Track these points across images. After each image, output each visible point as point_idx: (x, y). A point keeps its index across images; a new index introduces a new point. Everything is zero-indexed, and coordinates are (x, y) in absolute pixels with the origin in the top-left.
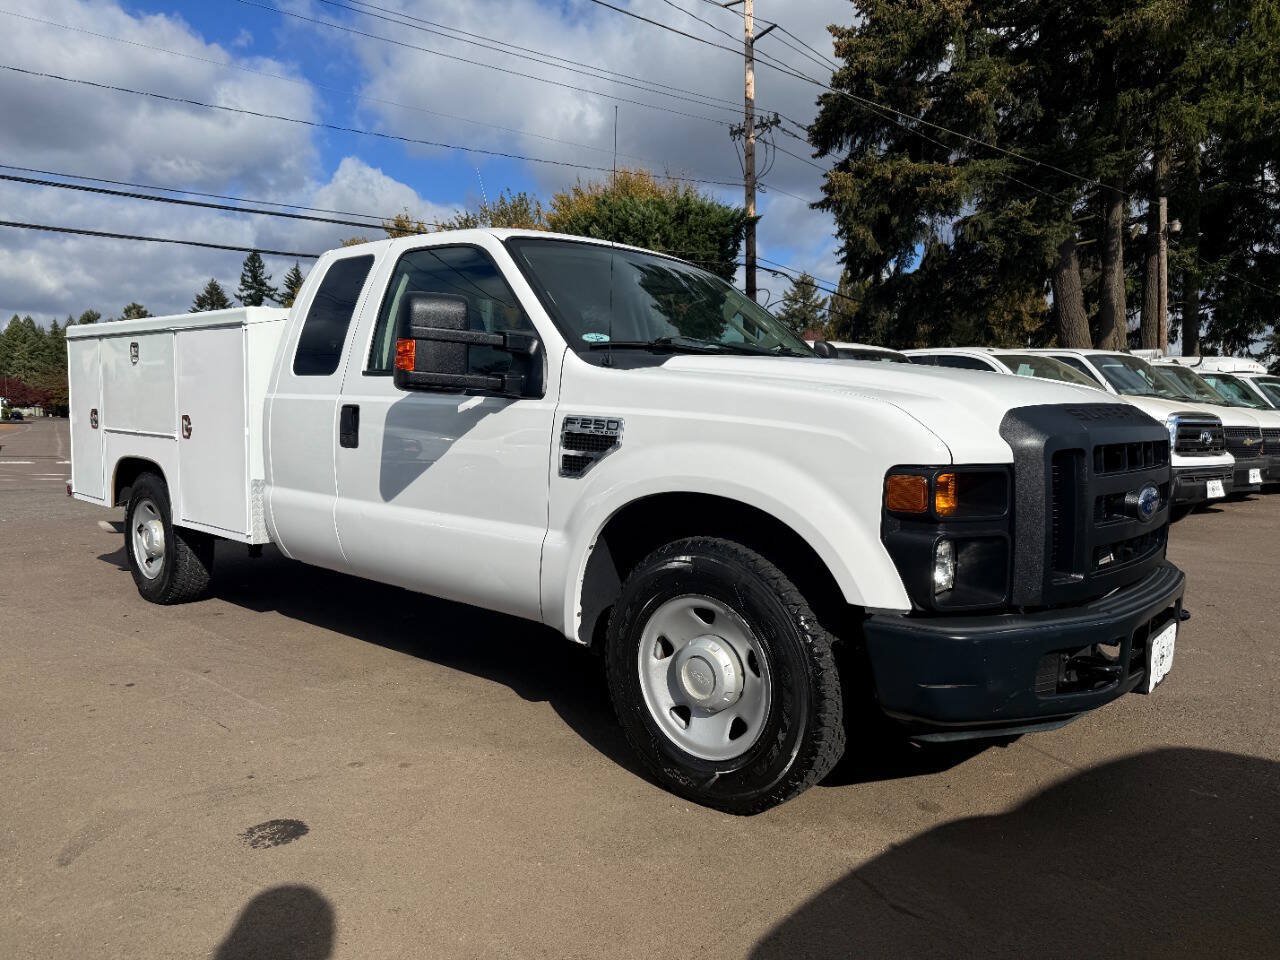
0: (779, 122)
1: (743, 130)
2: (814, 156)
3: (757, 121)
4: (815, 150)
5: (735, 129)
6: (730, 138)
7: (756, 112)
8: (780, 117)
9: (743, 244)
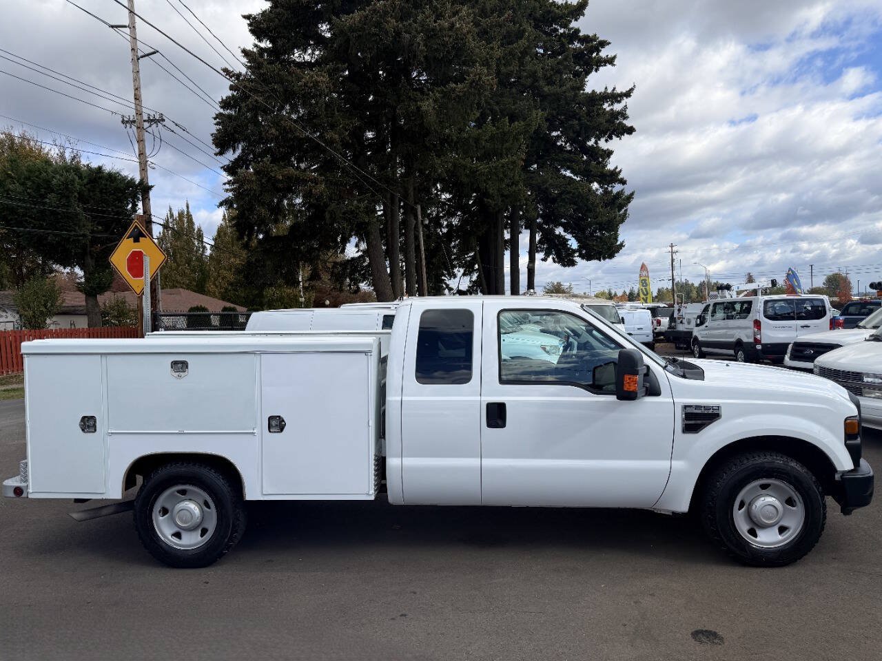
0: (164, 120)
1: (134, 122)
2: (216, 154)
3: (145, 118)
4: (217, 150)
5: (126, 119)
6: (123, 126)
7: (144, 110)
8: (164, 118)
9: (140, 204)
